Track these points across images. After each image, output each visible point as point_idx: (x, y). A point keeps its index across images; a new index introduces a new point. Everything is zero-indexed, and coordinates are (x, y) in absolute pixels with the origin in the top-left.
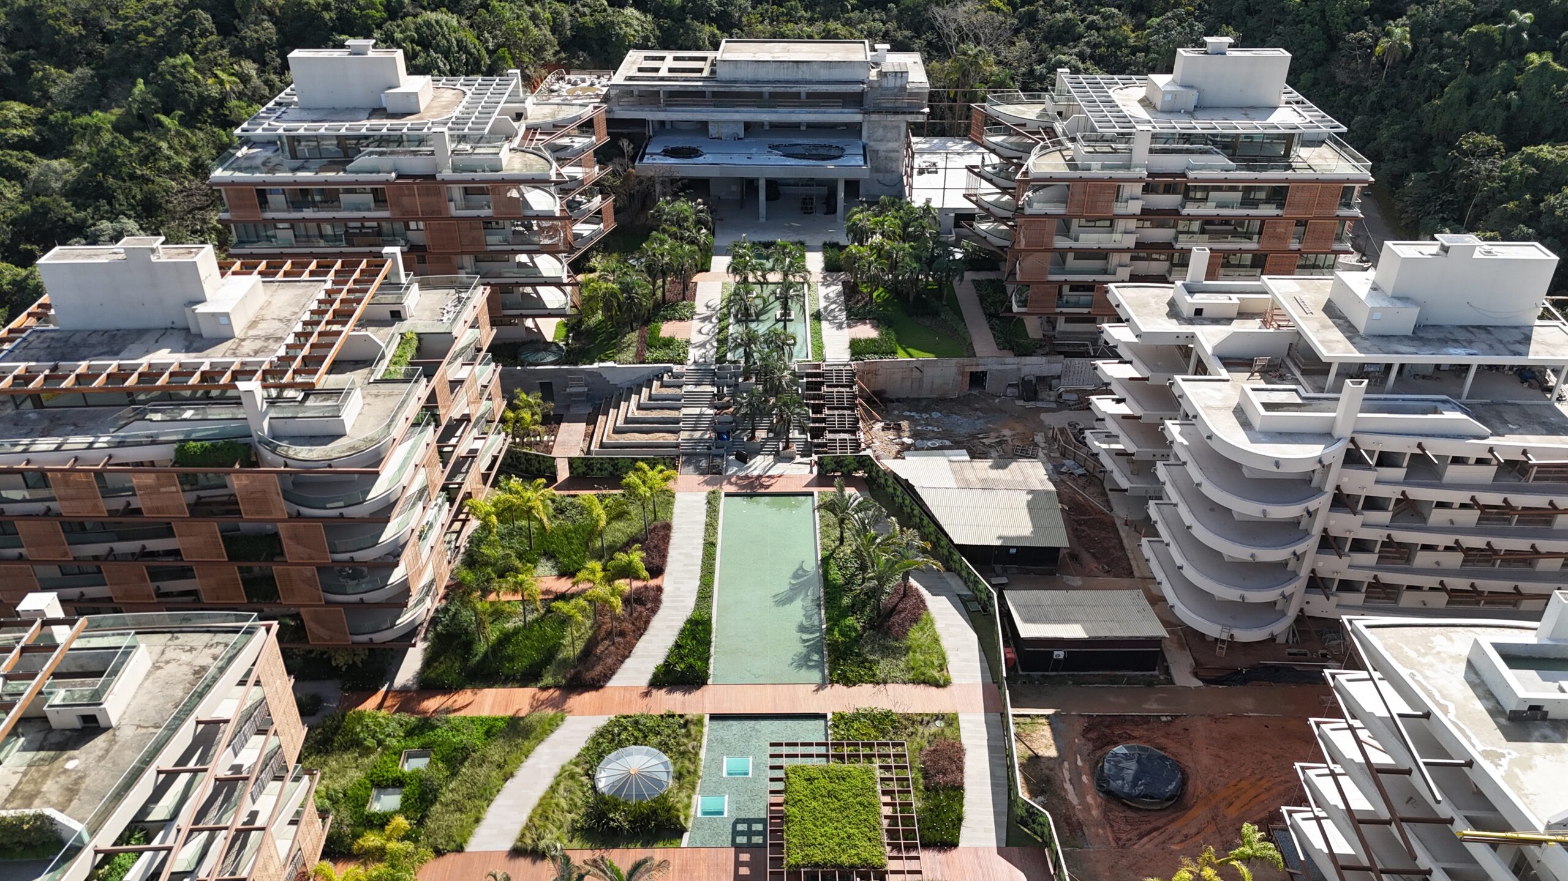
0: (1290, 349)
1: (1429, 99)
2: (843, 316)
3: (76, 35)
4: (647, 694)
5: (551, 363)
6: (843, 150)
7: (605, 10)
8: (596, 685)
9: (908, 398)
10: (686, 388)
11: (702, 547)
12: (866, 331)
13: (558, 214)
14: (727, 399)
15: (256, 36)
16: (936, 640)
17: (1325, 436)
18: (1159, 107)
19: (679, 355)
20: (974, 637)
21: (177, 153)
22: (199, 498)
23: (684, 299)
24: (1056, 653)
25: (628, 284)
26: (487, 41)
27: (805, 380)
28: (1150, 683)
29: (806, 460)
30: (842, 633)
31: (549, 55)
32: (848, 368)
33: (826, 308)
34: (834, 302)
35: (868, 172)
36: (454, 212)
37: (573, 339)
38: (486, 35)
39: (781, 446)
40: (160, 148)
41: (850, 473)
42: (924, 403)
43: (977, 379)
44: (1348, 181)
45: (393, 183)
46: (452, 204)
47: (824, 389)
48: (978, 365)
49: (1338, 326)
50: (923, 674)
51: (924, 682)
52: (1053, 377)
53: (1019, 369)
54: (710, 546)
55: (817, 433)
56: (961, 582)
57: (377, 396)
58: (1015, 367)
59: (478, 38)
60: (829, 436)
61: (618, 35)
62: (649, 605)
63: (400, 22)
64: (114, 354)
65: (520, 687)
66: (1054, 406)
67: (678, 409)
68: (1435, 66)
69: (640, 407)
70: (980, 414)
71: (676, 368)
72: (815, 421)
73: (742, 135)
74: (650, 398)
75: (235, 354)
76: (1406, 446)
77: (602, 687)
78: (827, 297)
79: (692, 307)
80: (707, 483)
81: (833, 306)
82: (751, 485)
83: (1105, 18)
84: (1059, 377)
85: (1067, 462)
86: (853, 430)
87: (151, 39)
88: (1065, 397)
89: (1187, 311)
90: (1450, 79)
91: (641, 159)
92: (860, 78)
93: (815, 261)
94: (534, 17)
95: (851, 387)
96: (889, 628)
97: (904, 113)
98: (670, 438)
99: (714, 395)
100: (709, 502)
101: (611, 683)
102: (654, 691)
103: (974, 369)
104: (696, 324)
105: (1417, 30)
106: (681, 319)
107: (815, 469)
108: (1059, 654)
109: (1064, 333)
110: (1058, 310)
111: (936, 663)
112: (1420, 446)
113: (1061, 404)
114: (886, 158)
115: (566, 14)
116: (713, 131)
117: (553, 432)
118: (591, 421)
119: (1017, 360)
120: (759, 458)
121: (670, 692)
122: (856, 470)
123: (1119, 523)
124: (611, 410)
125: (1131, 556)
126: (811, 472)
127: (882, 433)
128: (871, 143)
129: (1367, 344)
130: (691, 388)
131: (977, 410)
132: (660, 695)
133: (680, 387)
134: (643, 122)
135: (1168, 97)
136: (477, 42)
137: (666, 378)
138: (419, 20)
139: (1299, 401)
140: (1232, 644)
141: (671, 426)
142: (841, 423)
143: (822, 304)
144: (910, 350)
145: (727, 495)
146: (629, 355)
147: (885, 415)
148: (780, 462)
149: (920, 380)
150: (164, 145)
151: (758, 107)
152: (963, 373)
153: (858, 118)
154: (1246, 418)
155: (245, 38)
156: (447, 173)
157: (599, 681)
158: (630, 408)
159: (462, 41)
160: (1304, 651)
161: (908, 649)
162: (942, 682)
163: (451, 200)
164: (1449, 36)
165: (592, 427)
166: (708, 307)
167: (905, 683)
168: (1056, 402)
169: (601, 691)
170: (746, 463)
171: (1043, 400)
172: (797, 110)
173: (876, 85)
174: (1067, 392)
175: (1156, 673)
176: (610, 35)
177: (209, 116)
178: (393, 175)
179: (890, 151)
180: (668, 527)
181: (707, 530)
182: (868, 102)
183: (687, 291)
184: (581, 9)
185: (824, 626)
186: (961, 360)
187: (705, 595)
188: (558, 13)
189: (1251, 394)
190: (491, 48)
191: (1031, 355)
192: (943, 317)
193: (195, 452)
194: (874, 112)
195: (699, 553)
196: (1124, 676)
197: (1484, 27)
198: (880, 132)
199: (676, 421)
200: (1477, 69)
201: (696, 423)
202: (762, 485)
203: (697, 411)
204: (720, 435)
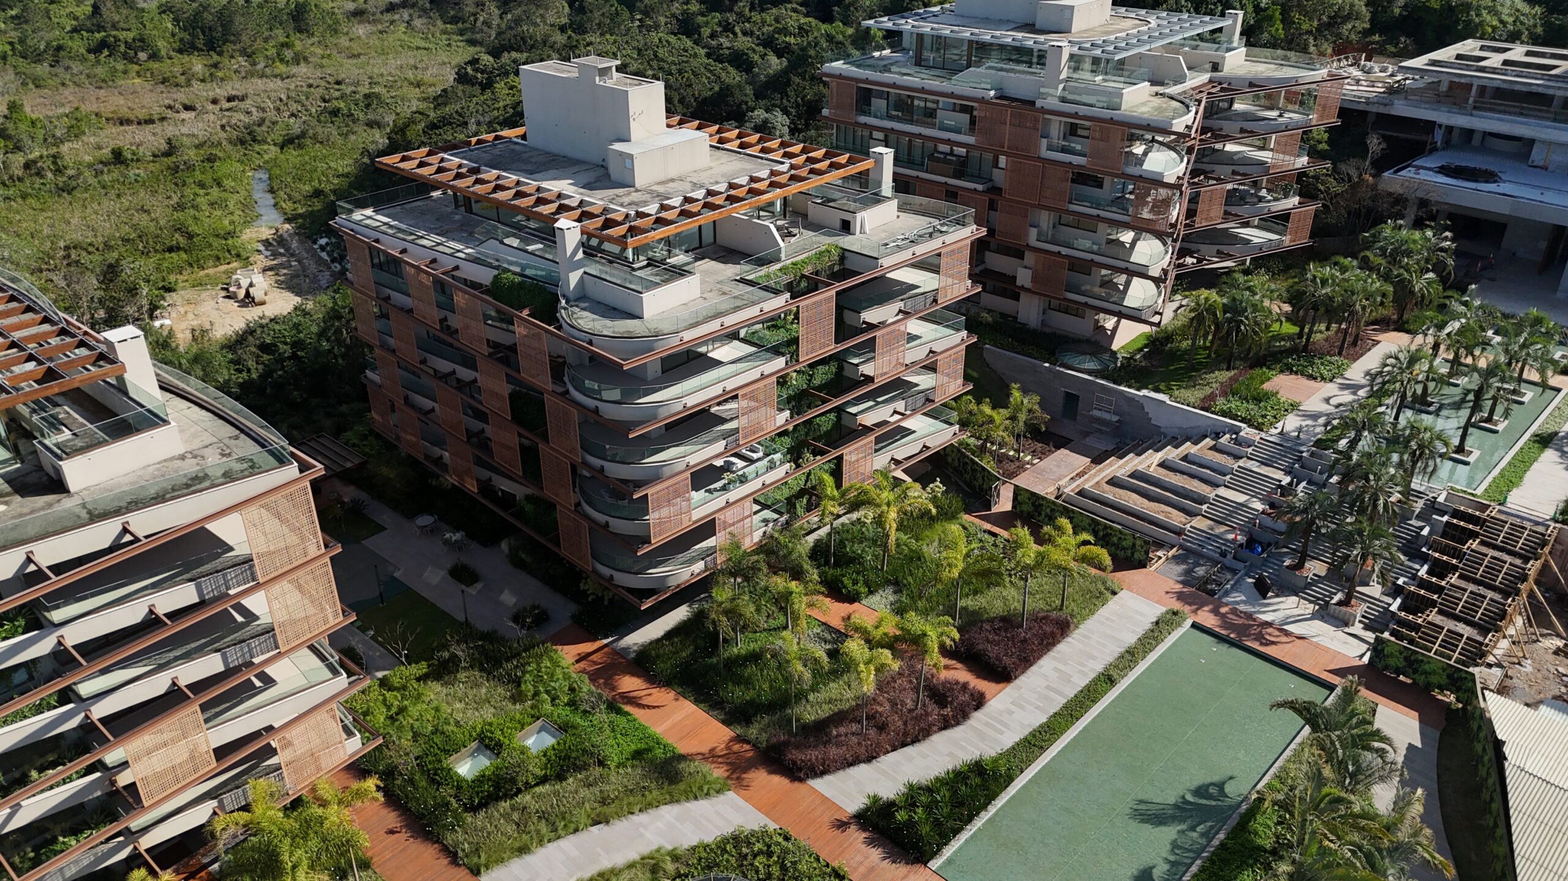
4: (841, 825)
10: (1244, 463)
11: (1093, 675)
13: (1167, 180)
19: (1264, 416)
23: (1340, 355)
27: (1445, 518)
29: (1367, 634)
36: (1045, 153)
37: (1144, 356)
39: (1338, 597)
41: (1429, 687)
45: (990, 103)
46: (1044, 141)
47: (1474, 545)
54: (1107, 679)
55: (1413, 604)
57: (723, 293)
60: (1434, 617)
62: (948, 711)
64: (530, 173)
65: (724, 722)
67: (1215, 485)
69: (1164, 464)
71: (1247, 432)
72: (1423, 584)
74: (1187, 458)
77: (801, 780)
79: (1342, 367)
80: (1180, 596)
82: (1243, 630)
86: (1488, 628)
91: (1398, 170)
95: (1526, 560)
98: (1176, 518)
100: (1157, 623)
101: (817, 784)
102: (852, 827)
104: (1328, 389)
106: (1312, 377)
107: (1371, 653)
116: (1538, 154)
117: (1042, 454)
118: (1098, 458)
120: (1293, 600)
121: (870, 842)
122: (1442, 689)
124: (1129, 455)
126: (1361, 655)
130: (1253, 466)
132: (857, 836)
133: (1237, 457)
137: (1225, 439)
141: (1189, 504)
142: (1471, 607)
145: (1195, 626)
146: (1195, 395)
148: (1322, 619)
156: (1052, 102)
157: (800, 769)
158: (1149, 462)
163: (1046, 136)
165: (1090, 466)
169: (797, 784)
170: (1265, 597)
178: (992, 93)
181: (1121, 656)
183: (1353, 348)
195: (1082, 682)
199: (1201, 500)
201: (1227, 513)
202: (1260, 638)
203: (1241, 498)
204: (1251, 543)
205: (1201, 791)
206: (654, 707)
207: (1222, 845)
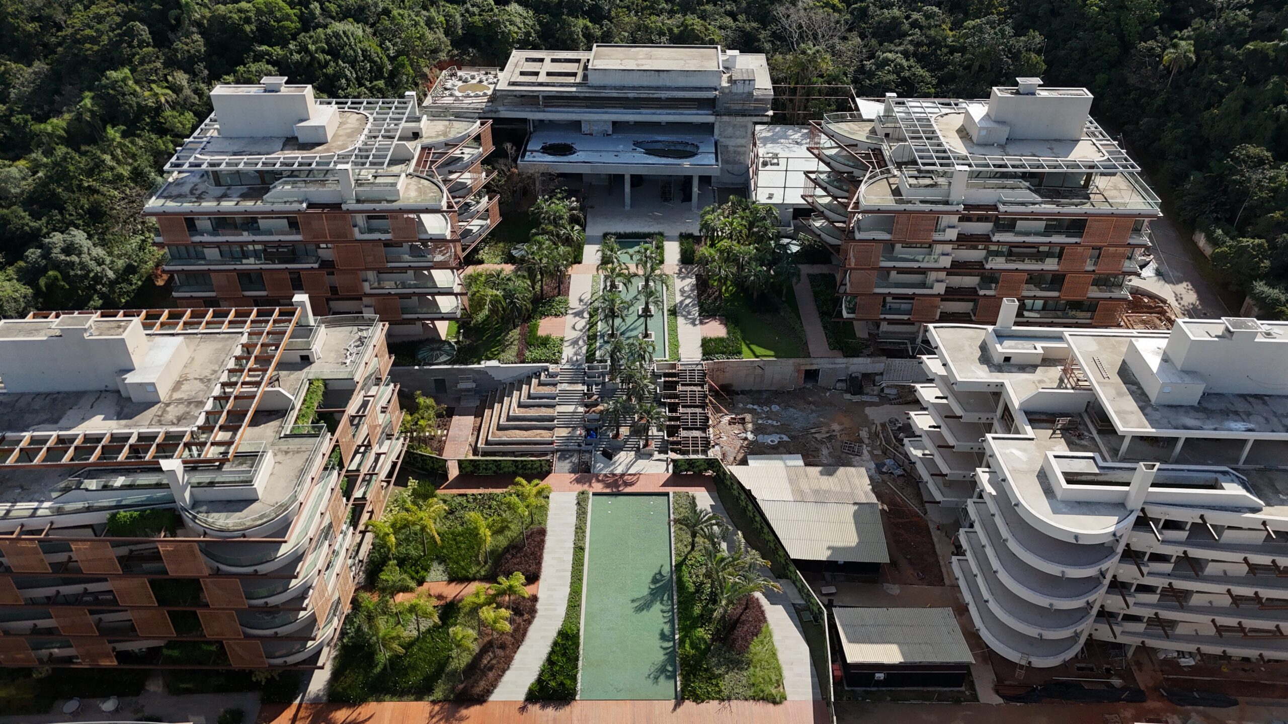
0: (1087, 406)
1: (1209, 106)
2: (695, 312)
3: (33, 31)
4: (523, 709)
5: (445, 363)
6: (698, 147)
7: (492, 10)
8: (481, 699)
9: (751, 391)
10: (560, 387)
11: (572, 551)
12: (716, 329)
13: (449, 238)
14: (595, 397)
15: (186, 48)
16: (774, 655)
17: (1118, 506)
18: (975, 139)
19: (554, 354)
20: (805, 649)
21: (119, 162)
22: (131, 551)
23: (559, 294)
24: (877, 675)
25: (510, 291)
26: (388, 49)
27: (663, 379)
28: (958, 701)
29: (663, 456)
30: (693, 646)
31: (443, 56)
32: (700, 367)
33: (681, 302)
34: (689, 297)
35: (719, 171)
36: (358, 235)
37: (464, 337)
38: (388, 43)
39: (642, 443)
40: (103, 161)
41: (701, 472)
42: (765, 396)
43: (811, 375)
44: (1139, 215)
45: (304, 213)
46: (356, 230)
47: (680, 388)
48: (812, 364)
49: (1132, 393)
50: (763, 691)
51: (763, 699)
52: (876, 374)
53: (847, 368)
54: (579, 549)
55: (672, 431)
56: (796, 591)
57: (287, 453)
58: (844, 366)
59: (380, 46)
60: (684, 433)
61: (503, 32)
62: (526, 616)
63: (312, 33)
64: (54, 421)
65: (416, 700)
66: (877, 399)
67: (553, 406)
68: (1214, 77)
69: (520, 405)
70: (813, 407)
71: (552, 368)
72: (671, 419)
73: (610, 132)
74: (529, 397)
75: (160, 423)
76: (1190, 516)
77: (485, 701)
78: (682, 292)
79: (566, 302)
80: (578, 481)
81: (688, 301)
82: (615, 484)
83: (928, 16)
84: (882, 374)
85: (887, 461)
86: (704, 428)
87: (96, 48)
88: (886, 391)
89: (998, 359)
90: (1230, 89)
91: (523, 156)
92: (712, 85)
93: (672, 251)
94: (429, 22)
95: (702, 386)
96: (734, 640)
97: (750, 115)
98: (545, 435)
99: (585, 394)
100: (578, 504)
101: (495, 697)
102: (530, 706)
103: (808, 368)
104: (569, 319)
105: (1200, 43)
106: (556, 315)
107: (671, 467)
108: (880, 676)
109: (886, 332)
110: (882, 316)
111: (774, 678)
112: (1202, 517)
113: (884, 400)
114: (735, 152)
115: (458, 16)
116: (585, 128)
117: (445, 426)
118: (479, 414)
119: (845, 360)
120: (623, 454)
121: (543, 707)
122: (706, 470)
123: (932, 527)
124: (496, 405)
125: (942, 563)
126: (667, 469)
127: (729, 427)
128: (722, 140)
129: (1157, 415)
130: (565, 386)
131: (810, 403)
132: (535, 709)
133: (555, 385)
134: (525, 121)
135: (984, 133)
136: (379, 49)
137: (543, 377)
138: (329, 31)
139: (1097, 471)
140: (1029, 668)
141: (547, 424)
142: (694, 421)
143: (679, 298)
144: (753, 347)
145: (594, 494)
146: (511, 353)
147: (732, 407)
148: (641, 458)
149: (762, 376)
150: (107, 158)
151: (625, 108)
152: (799, 371)
153: (711, 119)
154: (1049, 484)
155: (176, 50)
156: (351, 205)
157: (483, 696)
158: (511, 405)
159: (366, 51)
160: (1090, 665)
161: (749, 663)
162: (778, 699)
163: (355, 226)
164: (1229, 50)
165: (479, 420)
166: (581, 300)
167: (746, 700)
168: (879, 395)
169: (485, 705)
170: (611, 459)
171: (867, 394)
172: (658, 111)
173: (727, 91)
174: (888, 387)
175: (963, 689)
176: (496, 32)
177: (147, 124)
178: (304, 205)
179: (738, 146)
180: (543, 532)
181: (576, 533)
182: (719, 106)
183: (561, 283)
184: (471, 9)
185: (677, 637)
186: (798, 360)
187: (574, 605)
188: (451, 16)
189: (1053, 461)
190: (392, 55)
191: (858, 356)
192: (782, 314)
193: (125, 522)
194: (725, 115)
195: (570, 558)
196: (935, 692)
197: (1260, 45)
198: (730, 130)
199: (552, 419)
200: (1252, 82)
201: (569, 421)
202: (627, 484)
203: (571, 408)
204: (588, 430)
205: (655, 581)
206: (370, 718)
207: (679, 602)
